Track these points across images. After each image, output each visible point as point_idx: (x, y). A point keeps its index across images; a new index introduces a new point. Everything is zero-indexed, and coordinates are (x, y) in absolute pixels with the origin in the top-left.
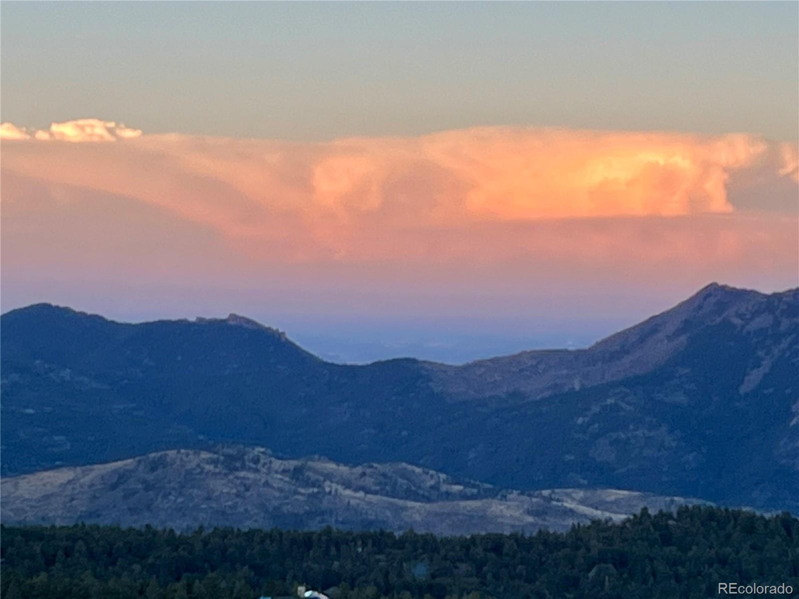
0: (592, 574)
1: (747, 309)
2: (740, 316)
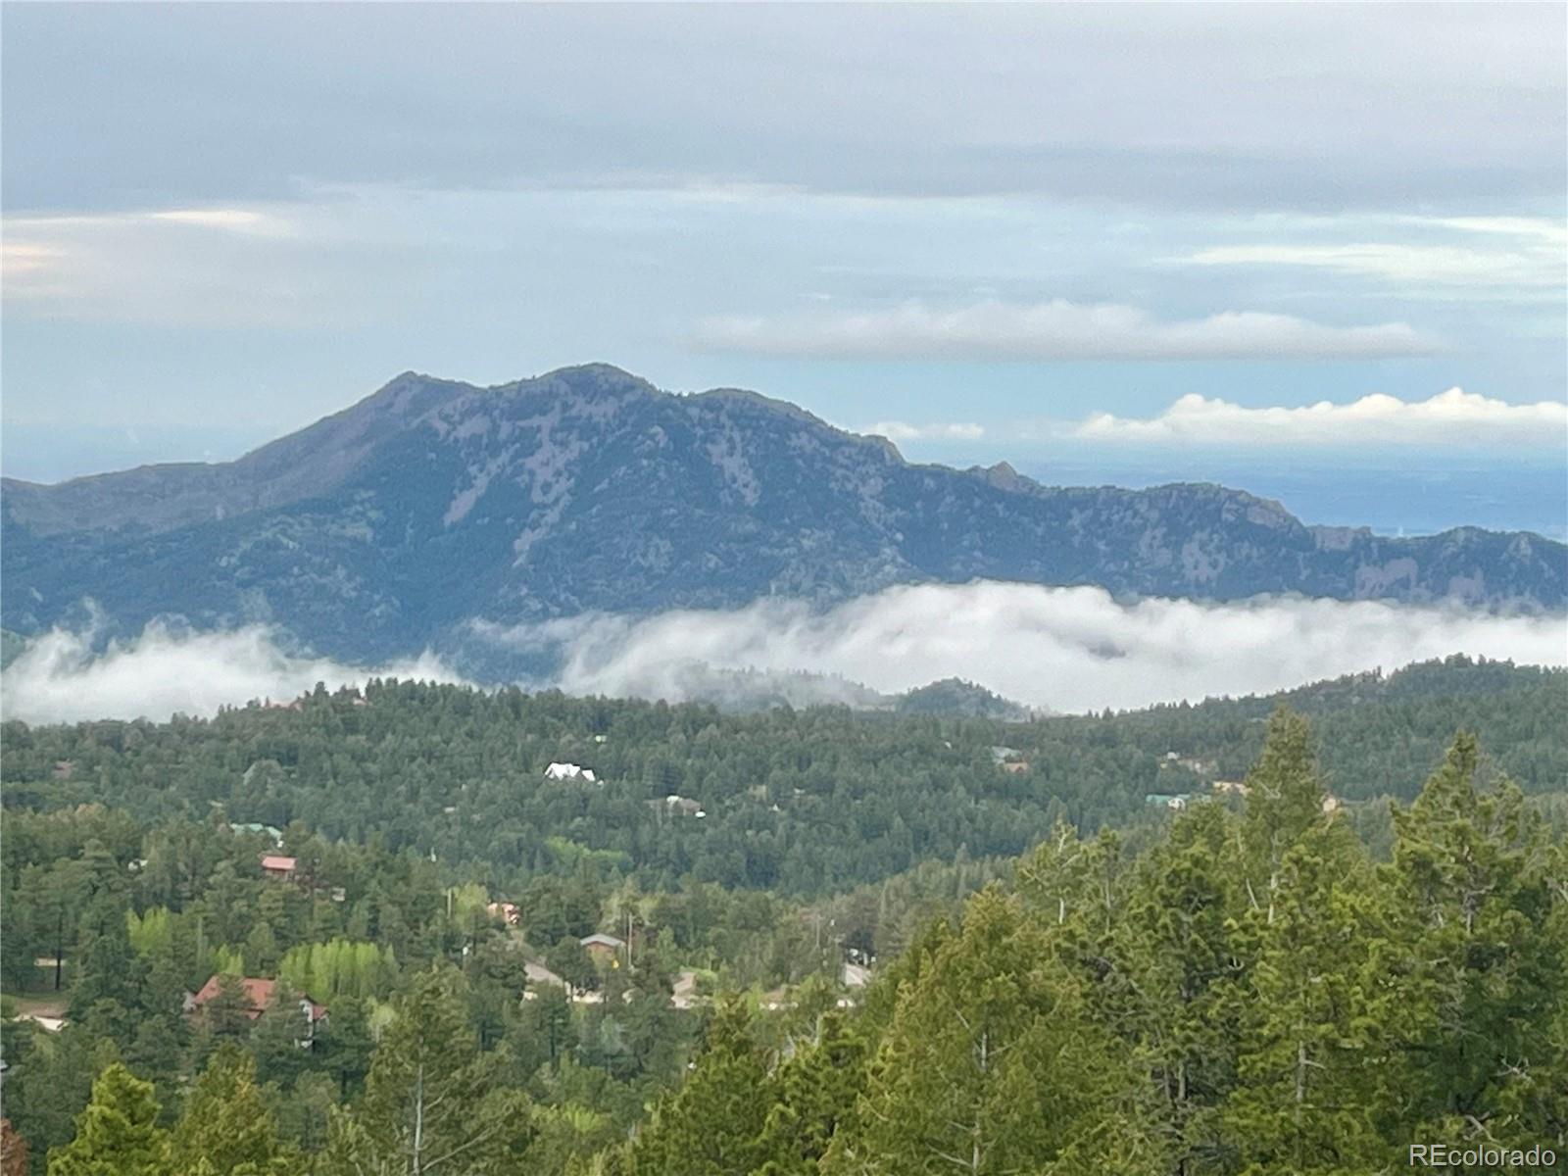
0: (248, 775)
1: (455, 409)
2: (446, 418)
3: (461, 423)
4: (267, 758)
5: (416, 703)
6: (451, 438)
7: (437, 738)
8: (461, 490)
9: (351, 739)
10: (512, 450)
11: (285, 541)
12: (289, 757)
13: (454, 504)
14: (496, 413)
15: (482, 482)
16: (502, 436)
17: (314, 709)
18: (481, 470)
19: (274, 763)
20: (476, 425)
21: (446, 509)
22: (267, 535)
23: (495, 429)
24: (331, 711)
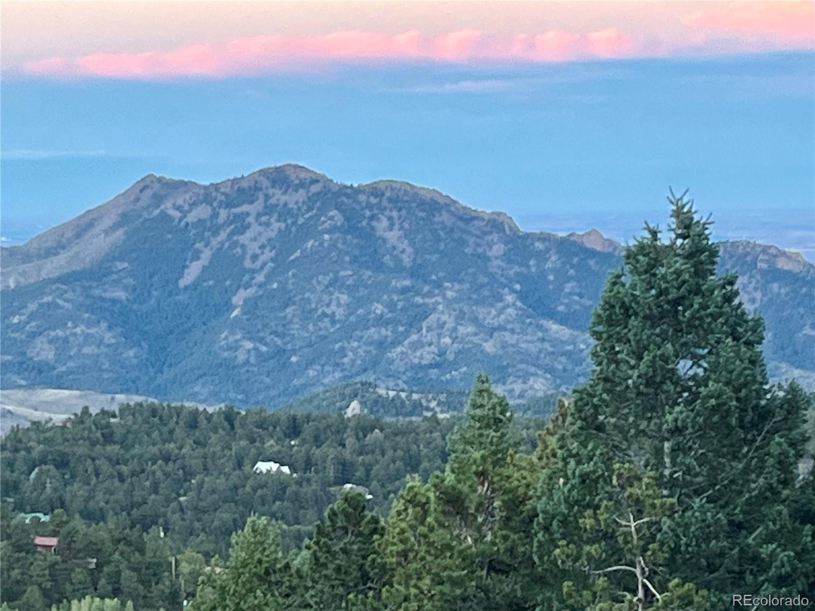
1: (185, 200)
3: (190, 211)
4: (46, 464)
5: (156, 420)
6: (183, 223)
7: (172, 445)
8: (191, 261)
9: (109, 448)
10: (229, 230)
11: (60, 302)
12: (62, 463)
13: (186, 271)
14: (215, 204)
15: (206, 255)
16: (221, 220)
17: (82, 426)
18: (206, 246)
19: (52, 467)
20: (202, 212)
21: (181, 275)
22: (47, 299)
23: (215, 215)
24: (93, 428)
